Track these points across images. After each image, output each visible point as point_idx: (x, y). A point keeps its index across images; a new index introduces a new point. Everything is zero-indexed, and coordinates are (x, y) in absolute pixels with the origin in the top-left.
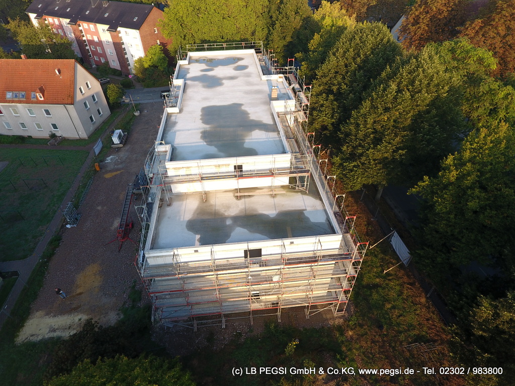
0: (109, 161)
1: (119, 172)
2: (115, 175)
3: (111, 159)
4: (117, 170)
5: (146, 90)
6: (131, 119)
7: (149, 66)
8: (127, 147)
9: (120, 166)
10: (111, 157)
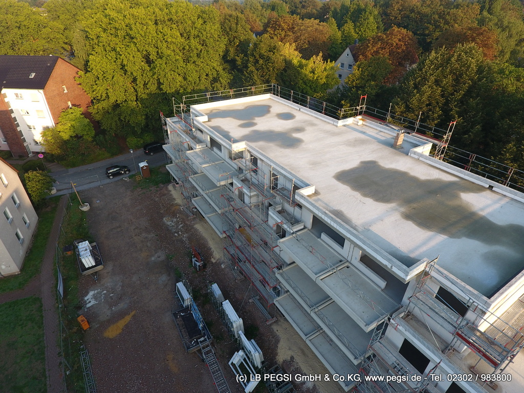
0: (93, 302)
1: (128, 318)
2: (126, 326)
3: (95, 297)
4: (121, 315)
5: (72, 171)
6: (82, 220)
7: (71, 137)
8: (110, 267)
9: (122, 306)
10: (91, 293)
